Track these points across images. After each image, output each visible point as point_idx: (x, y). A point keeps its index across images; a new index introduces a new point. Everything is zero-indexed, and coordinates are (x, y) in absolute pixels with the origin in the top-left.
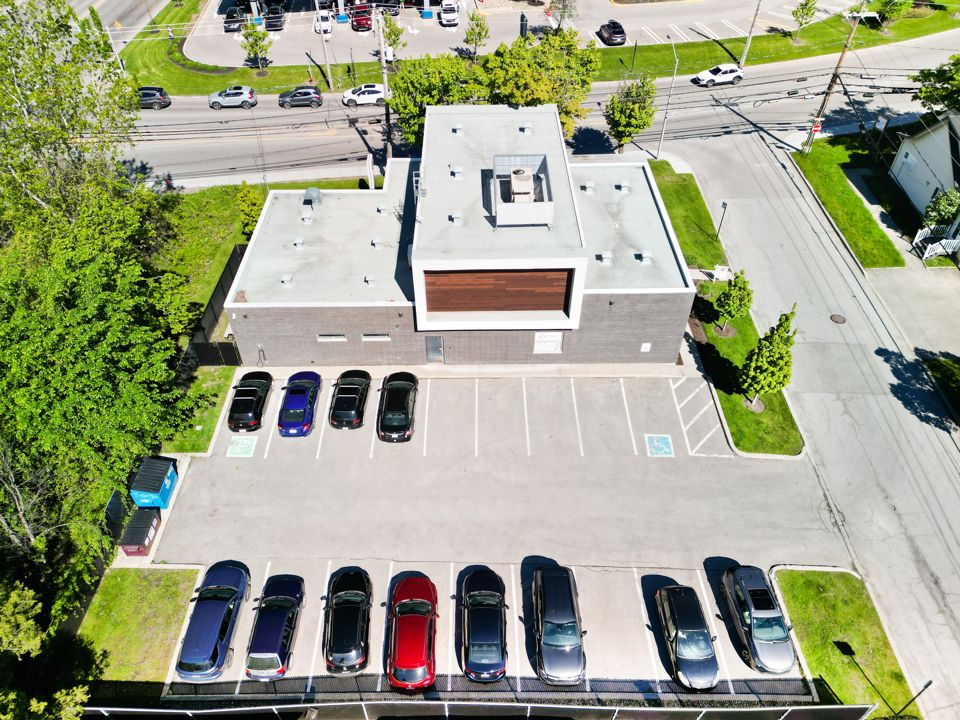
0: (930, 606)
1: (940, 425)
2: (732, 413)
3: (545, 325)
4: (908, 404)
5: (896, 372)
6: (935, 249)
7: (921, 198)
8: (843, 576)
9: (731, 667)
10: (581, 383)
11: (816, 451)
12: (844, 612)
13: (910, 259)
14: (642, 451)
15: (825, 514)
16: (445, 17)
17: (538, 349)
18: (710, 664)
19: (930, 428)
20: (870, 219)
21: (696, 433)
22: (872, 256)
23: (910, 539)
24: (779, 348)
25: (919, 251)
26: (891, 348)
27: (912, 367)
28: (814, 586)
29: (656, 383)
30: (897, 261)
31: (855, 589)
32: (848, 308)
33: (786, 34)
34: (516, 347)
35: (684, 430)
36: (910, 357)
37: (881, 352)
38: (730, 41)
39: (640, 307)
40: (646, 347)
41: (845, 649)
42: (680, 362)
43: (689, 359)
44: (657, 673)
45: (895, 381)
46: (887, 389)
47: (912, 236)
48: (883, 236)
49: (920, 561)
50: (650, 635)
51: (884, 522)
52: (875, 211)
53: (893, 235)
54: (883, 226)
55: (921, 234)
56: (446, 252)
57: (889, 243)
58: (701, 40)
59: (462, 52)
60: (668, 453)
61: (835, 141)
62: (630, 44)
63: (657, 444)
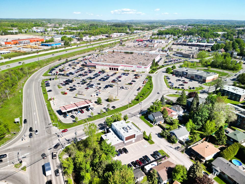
1: (162, 138)
2: (149, 142)
3: (133, 140)
4: (159, 137)
6: (155, 124)
7: (152, 120)
8: (161, 150)
9: (158, 157)
10: (137, 144)
11: (155, 143)
12: (162, 152)
13: (153, 125)
15: (158, 147)
16: (93, 109)
17: (133, 142)
18: (157, 157)
21: (147, 144)
22: (151, 126)
24: (151, 136)
25: (154, 125)
27: (158, 135)
28: (160, 151)
29: (142, 142)
30: (153, 126)
31: (162, 150)
32: (152, 131)
33: (131, 103)
34: (131, 142)
36: (158, 134)
37: (156, 134)
38: (127, 105)
39: (140, 135)
40: (141, 139)
41: (163, 154)
43: (143, 139)
44: (154, 159)
46: (157, 137)
47: (153, 123)
49: (165, 147)
50: (153, 157)
51: (162, 146)
52: (149, 122)
53: (151, 124)
55: (154, 123)
58: (123, 106)
59: (99, 114)
60: (147, 147)
61: (142, 115)
62: (116, 108)
63: (145, 146)
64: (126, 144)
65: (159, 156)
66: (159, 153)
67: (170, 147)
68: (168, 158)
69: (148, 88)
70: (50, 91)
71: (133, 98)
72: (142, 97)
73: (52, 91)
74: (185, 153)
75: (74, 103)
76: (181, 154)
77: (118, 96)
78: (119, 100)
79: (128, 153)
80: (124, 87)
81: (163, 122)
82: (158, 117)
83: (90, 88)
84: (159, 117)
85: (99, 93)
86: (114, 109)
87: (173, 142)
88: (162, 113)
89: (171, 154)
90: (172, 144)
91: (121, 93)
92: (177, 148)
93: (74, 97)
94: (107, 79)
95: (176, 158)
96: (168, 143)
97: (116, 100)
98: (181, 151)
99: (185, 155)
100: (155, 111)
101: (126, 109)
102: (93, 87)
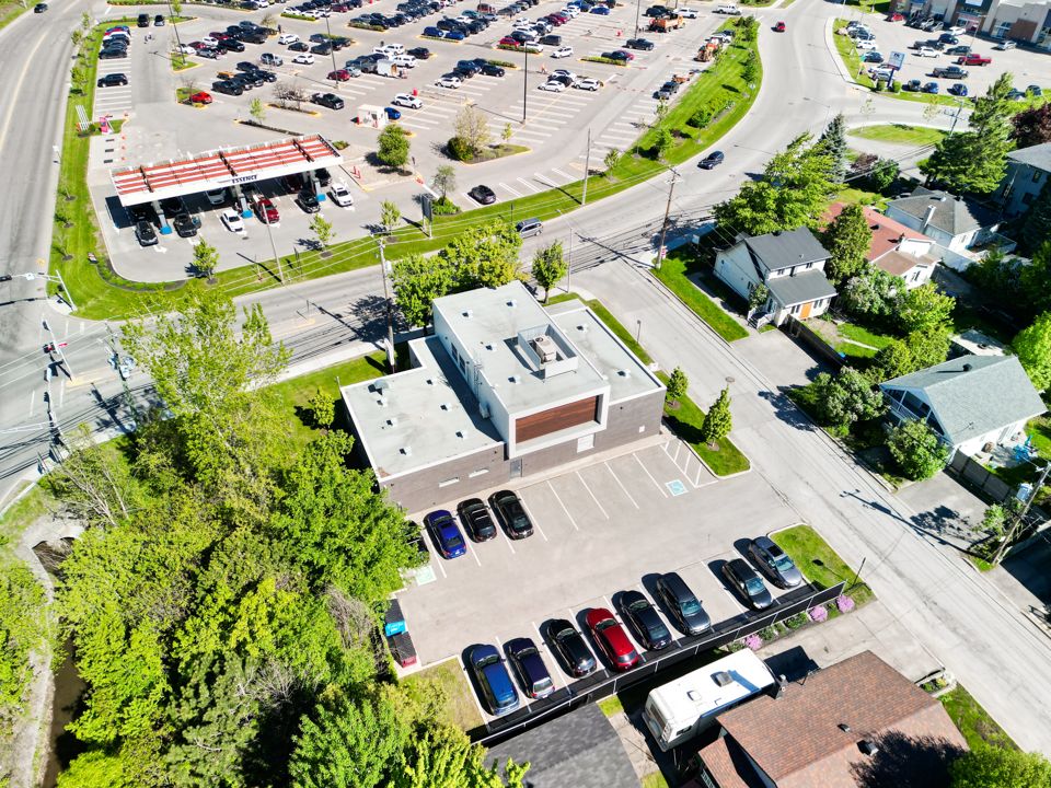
0: (845, 529)
1: (808, 429)
2: (705, 455)
3: (584, 434)
4: (788, 421)
5: (773, 404)
6: (763, 321)
7: (745, 293)
8: (800, 527)
9: (776, 593)
10: (612, 463)
11: (757, 464)
12: (810, 545)
13: (749, 329)
14: (668, 493)
15: (777, 497)
17: (580, 449)
18: (765, 594)
19: (804, 432)
20: (716, 308)
21: (692, 474)
22: (731, 334)
23: (821, 497)
25: (753, 323)
26: (766, 390)
27: (780, 398)
28: (791, 536)
29: (655, 450)
30: (745, 334)
31: (809, 531)
32: (732, 372)
33: (602, 175)
34: (568, 452)
35: (685, 474)
36: (777, 393)
37: (761, 394)
38: (572, 185)
39: (638, 405)
40: (642, 429)
41: (818, 562)
42: (661, 433)
43: (664, 429)
44: (741, 609)
45: (776, 410)
46: (774, 415)
47: (745, 315)
48: (730, 319)
49: (831, 507)
50: (728, 593)
51: (806, 492)
52: (717, 301)
53: (734, 316)
54: (726, 311)
55: (751, 313)
56: (526, 404)
57: (735, 322)
58: (548, 189)
59: (373, 229)
60: (683, 490)
61: (671, 255)
62: (499, 201)
63: (677, 488)
64: (519, 466)
65: (778, 581)
66: (783, 561)
67: (875, 505)
68: (855, 609)
69: (724, 87)
70: (115, 80)
71: (620, 142)
72: (685, 136)
73: (125, 82)
74: (1003, 571)
75: (216, 151)
76: (968, 571)
77: (527, 128)
78: (525, 149)
79: (530, 534)
80: (572, 76)
81: (825, 305)
82: (788, 272)
83: (358, 72)
84: (800, 270)
85: (409, 103)
86: (481, 206)
87: (901, 468)
88: (828, 239)
89: (884, 569)
90: (889, 486)
91: (549, 110)
92: (929, 519)
93: (250, 123)
94: (473, 29)
95: (926, 612)
96: (859, 469)
97: (508, 150)
98: (965, 545)
99: (1009, 589)
100: (775, 226)
101: (567, 208)
102: (375, 72)
